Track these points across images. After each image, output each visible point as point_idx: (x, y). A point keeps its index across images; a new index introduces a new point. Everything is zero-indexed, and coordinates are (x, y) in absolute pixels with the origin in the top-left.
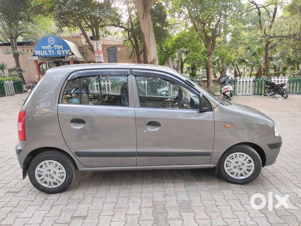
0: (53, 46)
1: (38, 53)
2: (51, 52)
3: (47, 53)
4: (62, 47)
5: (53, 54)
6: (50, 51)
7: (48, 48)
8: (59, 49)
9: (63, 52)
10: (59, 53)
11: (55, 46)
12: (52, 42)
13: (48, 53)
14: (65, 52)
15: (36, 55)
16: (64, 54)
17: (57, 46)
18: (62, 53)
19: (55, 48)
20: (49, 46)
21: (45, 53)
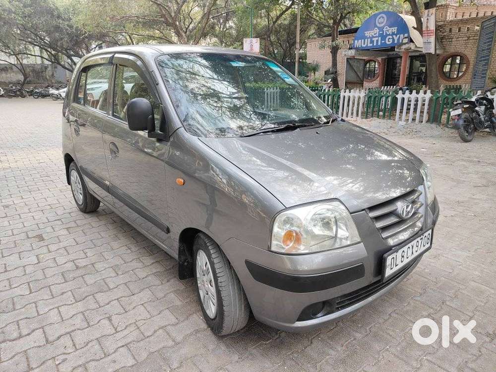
0: (381, 29)
1: (358, 43)
2: (377, 41)
3: (370, 43)
4: (395, 29)
5: (379, 44)
6: (375, 39)
7: (373, 34)
8: (389, 35)
9: (396, 39)
10: (388, 42)
11: (385, 30)
12: (382, 23)
13: (372, 42)
14: (399, 39)
15: (355, 47)
16: (396, 42)
17: (389, 29)
18: (394, 40)
19: (385, 33)
20: (376, 31)
21: (367, 44)
